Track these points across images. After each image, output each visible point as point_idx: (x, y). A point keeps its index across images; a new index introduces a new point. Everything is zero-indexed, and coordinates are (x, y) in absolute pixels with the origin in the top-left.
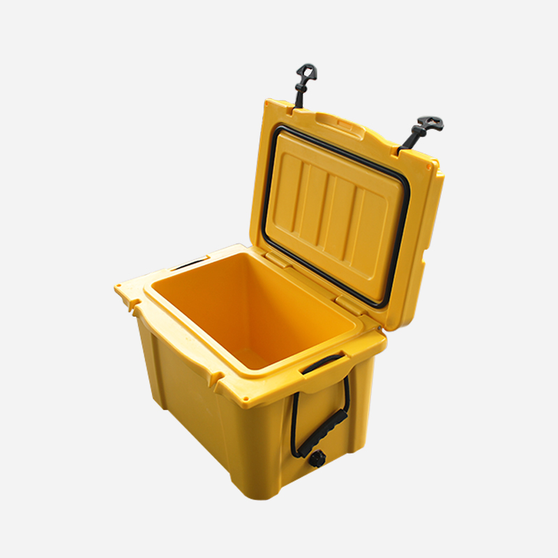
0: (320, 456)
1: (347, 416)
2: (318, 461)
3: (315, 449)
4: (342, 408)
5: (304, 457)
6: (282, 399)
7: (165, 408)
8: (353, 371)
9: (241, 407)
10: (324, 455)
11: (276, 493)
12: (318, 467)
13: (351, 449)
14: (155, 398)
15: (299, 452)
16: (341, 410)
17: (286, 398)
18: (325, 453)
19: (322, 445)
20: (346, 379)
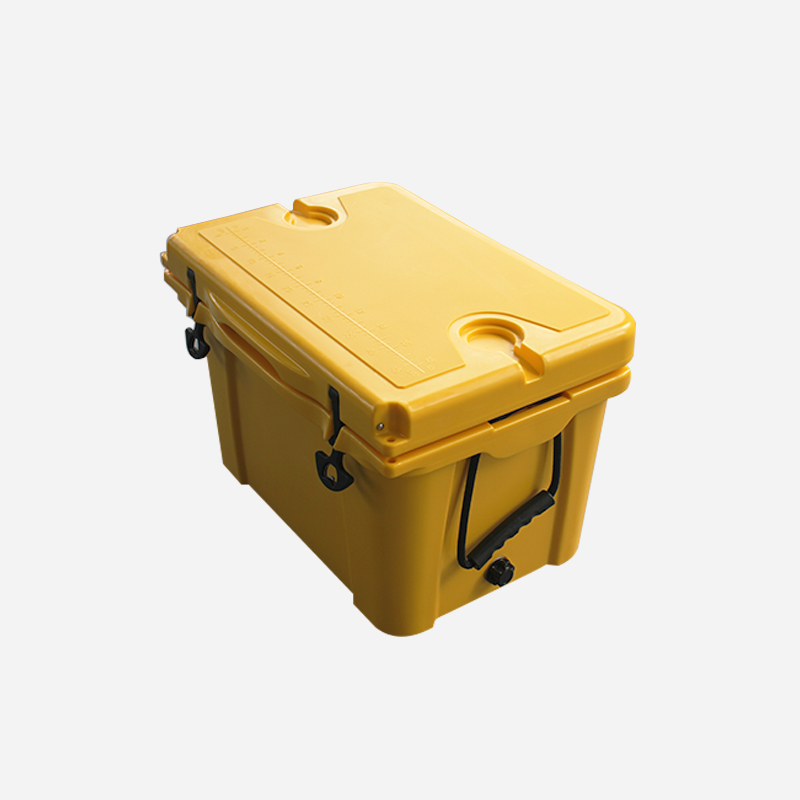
0: (504, 569)
1: (553, 503)
2: (500, 575)
3: (497, 555)
4: (546, 489)
5: (479, 569)
6: (453, 464)
7: (243, 481)
8: (570, 427)
9: (382, 473)
10: (511, 566)
11: (430, 625)
12: (501, 585)
13: (554, 558)
14: (227, 462)
15: (471, 560)
16: (543, 491)
17: (458, 463)
18: (512, 563)
19: (508, 550)
20: (557, 439)
